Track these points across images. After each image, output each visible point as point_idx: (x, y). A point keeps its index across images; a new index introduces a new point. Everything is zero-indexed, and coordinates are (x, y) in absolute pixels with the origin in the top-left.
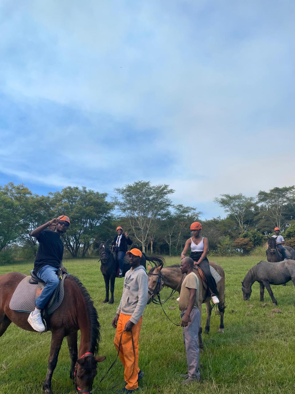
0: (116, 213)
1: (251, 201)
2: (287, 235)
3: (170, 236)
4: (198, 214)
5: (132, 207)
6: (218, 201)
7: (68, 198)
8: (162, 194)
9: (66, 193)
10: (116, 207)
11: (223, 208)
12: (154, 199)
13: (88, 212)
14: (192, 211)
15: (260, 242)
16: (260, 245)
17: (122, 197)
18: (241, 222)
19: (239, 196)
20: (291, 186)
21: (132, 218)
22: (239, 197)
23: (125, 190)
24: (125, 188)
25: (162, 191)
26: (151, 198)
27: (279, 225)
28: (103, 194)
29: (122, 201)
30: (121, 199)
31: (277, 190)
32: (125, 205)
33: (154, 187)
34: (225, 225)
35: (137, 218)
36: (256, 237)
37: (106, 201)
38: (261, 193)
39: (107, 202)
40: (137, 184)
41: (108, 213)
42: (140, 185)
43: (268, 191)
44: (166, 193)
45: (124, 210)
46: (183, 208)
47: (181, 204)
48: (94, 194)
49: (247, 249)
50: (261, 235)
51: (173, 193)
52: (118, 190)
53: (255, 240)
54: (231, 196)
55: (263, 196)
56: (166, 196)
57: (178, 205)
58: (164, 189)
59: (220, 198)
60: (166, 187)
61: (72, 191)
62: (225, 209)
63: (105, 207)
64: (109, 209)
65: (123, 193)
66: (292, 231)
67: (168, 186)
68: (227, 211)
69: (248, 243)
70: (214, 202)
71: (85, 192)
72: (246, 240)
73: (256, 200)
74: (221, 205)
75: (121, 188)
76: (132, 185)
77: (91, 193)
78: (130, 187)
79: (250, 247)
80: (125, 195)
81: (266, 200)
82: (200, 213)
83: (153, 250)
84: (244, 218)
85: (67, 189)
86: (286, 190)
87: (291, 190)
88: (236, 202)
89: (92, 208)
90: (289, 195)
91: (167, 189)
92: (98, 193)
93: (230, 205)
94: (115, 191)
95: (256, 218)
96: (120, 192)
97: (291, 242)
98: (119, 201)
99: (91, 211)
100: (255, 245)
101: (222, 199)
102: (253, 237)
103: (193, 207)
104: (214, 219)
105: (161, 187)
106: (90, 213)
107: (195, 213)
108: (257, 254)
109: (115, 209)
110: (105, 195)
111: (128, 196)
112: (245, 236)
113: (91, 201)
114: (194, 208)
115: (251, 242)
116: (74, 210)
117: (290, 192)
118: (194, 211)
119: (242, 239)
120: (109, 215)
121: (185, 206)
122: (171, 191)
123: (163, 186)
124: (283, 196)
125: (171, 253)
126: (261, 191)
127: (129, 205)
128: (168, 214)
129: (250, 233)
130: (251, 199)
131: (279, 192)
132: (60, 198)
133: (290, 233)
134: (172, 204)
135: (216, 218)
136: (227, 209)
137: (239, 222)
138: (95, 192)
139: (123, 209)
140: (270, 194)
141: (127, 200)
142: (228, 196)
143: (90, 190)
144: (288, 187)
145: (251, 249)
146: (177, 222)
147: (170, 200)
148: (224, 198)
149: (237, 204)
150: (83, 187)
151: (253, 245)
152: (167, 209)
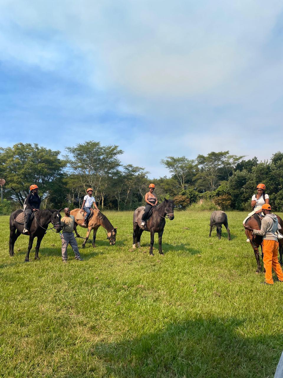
0: (68, 170)
1: (192, 163)
2: (217, 194)
3: (119, 193)
4: (146, 173)
5: (83, 166)
6: (164, 163)
7: (19, 154)
8: (112, 154)
9: (18, 149)
10: (68, 165)
11: (168, 168)
12: (104, 158)
13: (39, 168)
14: (141, 171)
15: (195, 199)
16: (195, 202)
17: (73, 156)
18: (182, 181)
19: (182, 158)
20: (226, 151)
21: (83, 176)
22: (183, 160)
23: (75, 149)
24: (76, 147)
25: (112, 152)
26: (101, 157)
27: (213, 185)
28: (55, 152)
29: (73, 160)
30: (72, 157)
31: (213, 154)
32: (76, 163)
33: (105, 147)
34: (168, 184)
35: (88, 176)
36: (192, 195)
37: (58, 158)
38: (200, 157)
39: (59, 160)
40: (88, 143)
41: (61, 170)
42: (91, 145)
43: (206, 155)
44: (115, 154)
45: (76, 169)
46: (133, 168)
47: (130, 164)
48: (47, 151)
49: (184, 205)
50: (197, 193)
51: (122, 154)
52: (69, 148)
53: (191, 197)
54: (175, 158)
55: (202, 159)
56: (116, 156)
57: (128, 165)
58: (114, 149)
59: (165, 159)
60: (116, 147)
61: (24, 148)
62: (170, 170)
63: (56, 165)
64: (62, 167)
65: (74, 152)
66: (220, 190)
67: (117, 147)
68: (172, 171)
69: (185, 200)
70: (160, 163)
71: (37, 148)
72: (184, 197)
73: (196, 162)
74: (167, 166)
75: (72, 147)
76: (84, 145)
77: (43, 150)
78: (81, 146)
79: (186, 204)
80: (75, 154)
81: (204, 163)
82: (147, 173)
83: (104, 205)
84: (186, 178)
85: (19, 145)
86: (222, 154)
87: (226, 155)
88: (180, 163)
89: (43, 165)
90: (224, 159)
91: (117, 149)
92: (50, 150)
93: (174, 166)
94: (66, 149)
95: (194, 178)
96: (71, 151)
97: (219, 200)
98: (70, 159)
99: (43, 168)
100: (190, 202)
101: (167, 161)
102: (190, 195)
103: (141, 167)
104: (161, 178)
105: (111, 147)
106: (41, 169)
107: (143, 172)
108: (191, 209)
109: (67, 167)
110: (57, 153)
111: (79, 154)
112: (184, 194)
113: (43, 158)
114: (143, 168)
115: (188, 199)
116: (25, 166)
117: (225, 156)
118: (143, 171)
119: (180, 196)
120: (62, 172)
121: (135, 166)
122: (121, 152)
123: (113, 146)
124: (219, 160)
125: (119, 208)
126: (199, 155)
127: (80, 164)
128: (118, 173)
129: (187, 191)
130: (193, 161)
131: (216, 157)
132: (11, 154)
133: (219, 191)
134: (121, 164)
135: (163, 177)
136: (172, 170)
137: (181, 181)
138: (47, 149)
139: (74, 167)
140: (207, 158)
141: (78, 159)
142: (173, 158)
143: (42, 147)
144: (223, 152)
145: (187, 205)
146: (126, 180)
147: (119, 160)
148: (170, 160)
149: (180, 165)
150: (35, 144)
151: (189, 202)
152: (116, 169)
